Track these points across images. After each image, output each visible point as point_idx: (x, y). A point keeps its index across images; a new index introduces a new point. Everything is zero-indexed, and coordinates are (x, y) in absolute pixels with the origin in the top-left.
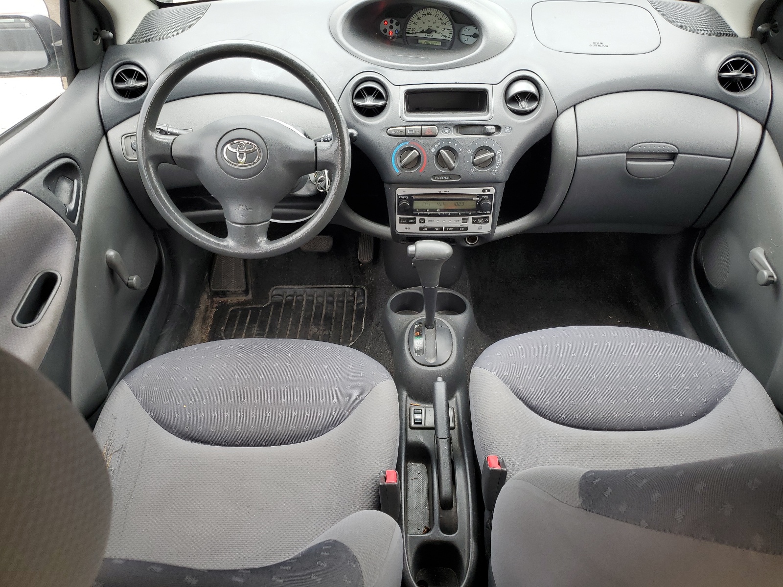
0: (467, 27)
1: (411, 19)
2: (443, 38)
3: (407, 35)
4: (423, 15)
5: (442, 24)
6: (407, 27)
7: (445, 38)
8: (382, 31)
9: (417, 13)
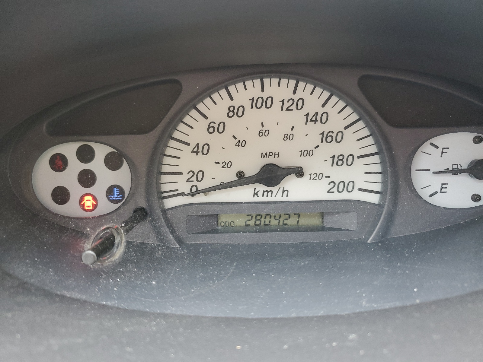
0: (436, 140)
1: (176, 135)
2: (336, 196)
3: (170, 203)
4: (233, 112)
5: (326, 137)
6: (165, 169)
7: (345, 196)
8: (46, 198)
9: (200, 106)
